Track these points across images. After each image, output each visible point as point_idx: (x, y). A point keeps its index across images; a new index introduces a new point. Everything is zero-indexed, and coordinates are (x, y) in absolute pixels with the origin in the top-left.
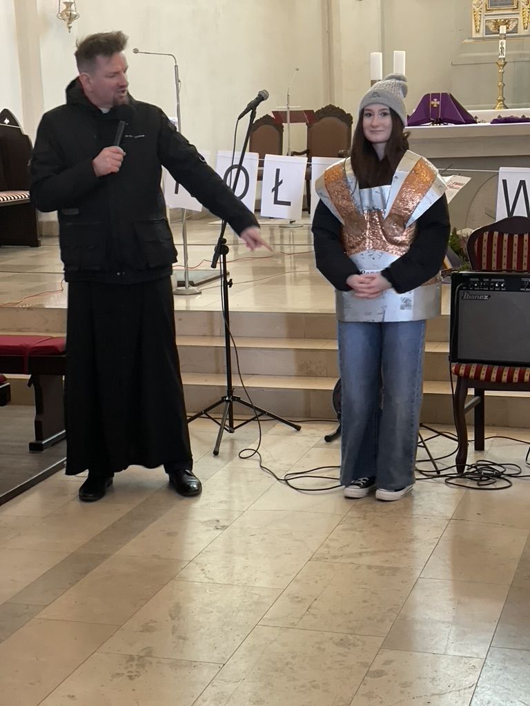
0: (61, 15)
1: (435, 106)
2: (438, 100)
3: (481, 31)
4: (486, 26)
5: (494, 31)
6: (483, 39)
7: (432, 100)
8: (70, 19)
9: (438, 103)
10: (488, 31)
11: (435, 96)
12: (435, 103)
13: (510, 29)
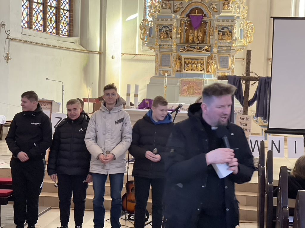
0: (5, 58)
1: (147, 103)
2: (148, 101)
3: (158, 74)
4: (159, 73)
5: (162, 74)
6: (158, 77)
7: (146, 101)
8: (8, 60)
9: (148, 102)
10: (160, 75)
11: (147, 99)
12: (147, 102)
13: (168, 74)
